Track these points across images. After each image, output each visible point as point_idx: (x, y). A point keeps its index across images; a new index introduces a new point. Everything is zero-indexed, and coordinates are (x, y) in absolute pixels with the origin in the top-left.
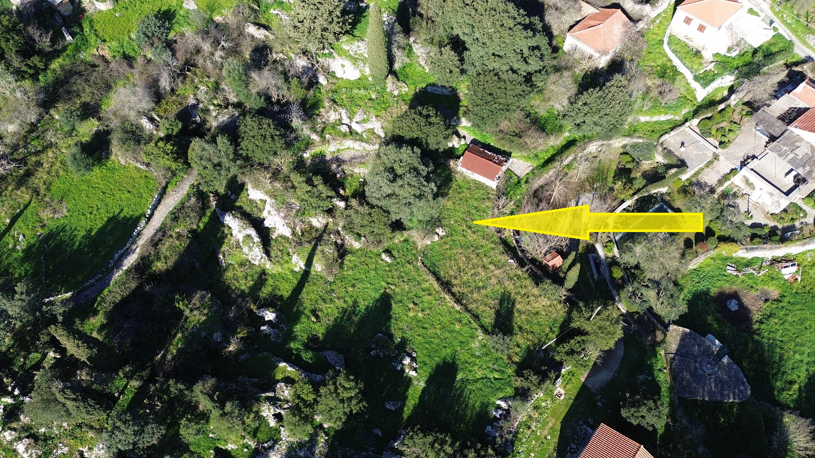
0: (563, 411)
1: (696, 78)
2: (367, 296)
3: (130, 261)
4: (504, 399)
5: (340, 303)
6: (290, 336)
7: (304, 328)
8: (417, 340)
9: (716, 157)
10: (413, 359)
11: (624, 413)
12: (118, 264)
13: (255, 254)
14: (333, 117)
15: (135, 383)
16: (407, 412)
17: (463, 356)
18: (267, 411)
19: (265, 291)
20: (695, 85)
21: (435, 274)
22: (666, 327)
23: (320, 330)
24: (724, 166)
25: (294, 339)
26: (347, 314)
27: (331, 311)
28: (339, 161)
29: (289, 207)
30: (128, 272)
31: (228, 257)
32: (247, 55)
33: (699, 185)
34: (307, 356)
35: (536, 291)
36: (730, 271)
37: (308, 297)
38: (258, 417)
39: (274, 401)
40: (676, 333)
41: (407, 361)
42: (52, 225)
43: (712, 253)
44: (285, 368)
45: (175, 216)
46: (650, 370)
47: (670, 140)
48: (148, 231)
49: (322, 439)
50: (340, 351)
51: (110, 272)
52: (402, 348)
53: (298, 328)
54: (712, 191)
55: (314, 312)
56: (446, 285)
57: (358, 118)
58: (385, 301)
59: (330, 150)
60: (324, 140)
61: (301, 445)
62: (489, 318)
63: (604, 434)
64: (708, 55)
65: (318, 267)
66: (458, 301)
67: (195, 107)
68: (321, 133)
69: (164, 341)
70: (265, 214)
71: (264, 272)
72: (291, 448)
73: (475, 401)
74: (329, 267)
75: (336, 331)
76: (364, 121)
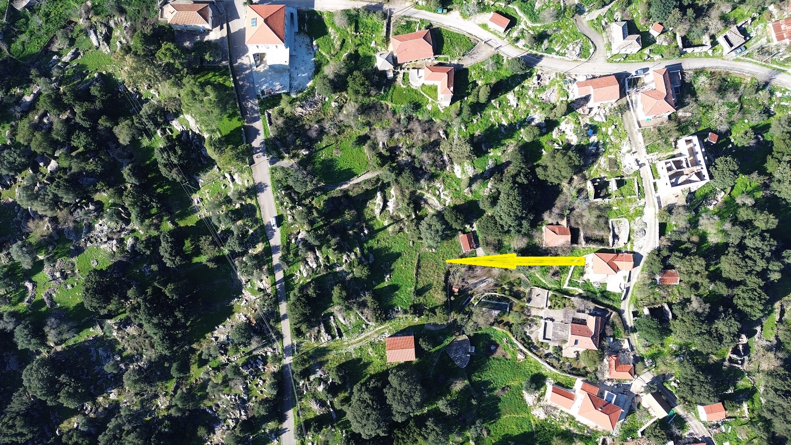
0: (412, 324)
1: (570, 281)
2: (396, 249)
3: (345, 187)
4: (401, 308)
5: (387, 244)
6: (366, 242)
7: (372, 243)
8: (396, 273)
9: (543, 308)
10: (390, 277)
11: (421, 340)
12: (341, 185)
13: (377, 211)
14: (438, 185)
15: (322, 223)
16: (376, 287)
17: (403, 288)
18: (345, 257)
19: (371, 223)
20: (567, 282)
21: (419, 261)
22: (464, 333)
23: (375, 246)
24: (541, 313)
25: (367, 243)
26: (387, 249)
27: (383, 244)
28: (426, 202)
29: (398, 205)
30: (341, 190)
31: (369, 204)
32: (432, 140)
33: (529, 311)
34: (366, 251)
35: (440, 292)
36: (505, 340)
37: (381, 235)
38: (342, 257)
39: (348, 256)
40: (464, 337)
41: (388, 276)
42: (334, 157)
43: (504, 331)
44: (357, 250)
45: (365, 182)
46: (445, 338)
47: (537, 290)
48: (355, 180)
49: (351, 275)
50: (375, 258)
51: (337, 186)
52: (391, 271)
53: (370, 241)
54: (529, 316)
55: (378, 241)
56: (418, 267)
57: (445, 193)
58: (399, 255)
59: (427, 195)
60: (428, 191)
61: (345, 272)
62: (420, 286)
63: (411, 338)
64: (585, 277)
65: (390, 229)
66: (416, 275)
67: (400, 148)
68: (429, 188)
69: (336, 218)
70: (390, 200)
71: (375, 217)
72: (343, 271)
73: (395, 301)
74: (393, 232)
75: (379, 250)
76: (446, 195)
